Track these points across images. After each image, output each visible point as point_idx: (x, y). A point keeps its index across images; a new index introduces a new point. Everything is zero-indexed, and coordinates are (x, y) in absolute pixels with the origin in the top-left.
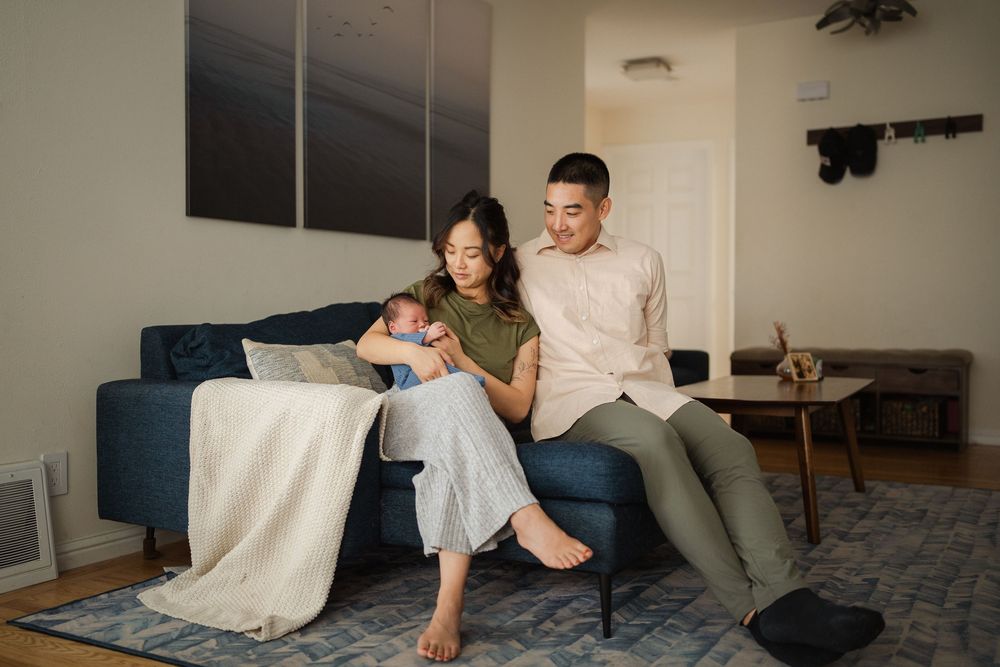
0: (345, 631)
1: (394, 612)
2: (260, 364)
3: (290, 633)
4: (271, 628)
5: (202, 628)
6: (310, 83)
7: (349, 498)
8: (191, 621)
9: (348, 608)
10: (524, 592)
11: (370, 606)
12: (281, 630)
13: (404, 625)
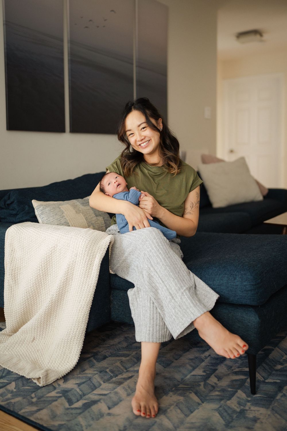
0: (90, 379)
1: (118, 364)
2: (42, 214)
3: (58, 379)
4: (47, 378)
5: (9, 373)
6: (72, 54)
7: (92, 298)
8: (3, 367)
9: (92, 359)
10: (195, 349)
11: (105, 358)
12: (52, 378)
13: (125, 375)
